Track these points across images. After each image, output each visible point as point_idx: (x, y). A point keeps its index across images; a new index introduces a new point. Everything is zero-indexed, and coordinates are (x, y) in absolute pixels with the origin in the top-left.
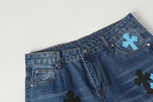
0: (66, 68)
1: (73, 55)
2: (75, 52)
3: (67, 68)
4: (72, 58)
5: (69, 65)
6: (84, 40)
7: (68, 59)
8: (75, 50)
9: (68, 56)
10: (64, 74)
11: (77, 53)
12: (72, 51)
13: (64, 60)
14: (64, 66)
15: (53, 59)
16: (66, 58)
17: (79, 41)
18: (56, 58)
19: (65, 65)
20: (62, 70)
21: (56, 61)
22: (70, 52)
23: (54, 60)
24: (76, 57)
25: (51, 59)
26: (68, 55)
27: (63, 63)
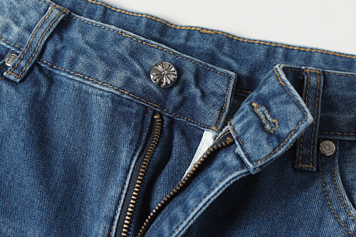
0: (37, 94)
1: (103, 59)
2: (122, 49)
3: (45, 99)
4: (91, 68)
5: (62, 94)
6: (208, 46)
7: (73, 62)
8: (126, 42)
9: (81, 51)
10: (9, 113)
11: (124, 60)
12: (110, 36)
13: (57, 56)
14: (36, 83)
15: (17, 23)
16: (69, 54)
17: (183, 34)
18: (29, 29)
19: (44, 81)
20: (12, 91)
21: (21, 39)
22: (101, 36)
23: (16, 29)
24: (108, 76)
25: (8, 20)
26: (81, 43)
27: (41, 69)
